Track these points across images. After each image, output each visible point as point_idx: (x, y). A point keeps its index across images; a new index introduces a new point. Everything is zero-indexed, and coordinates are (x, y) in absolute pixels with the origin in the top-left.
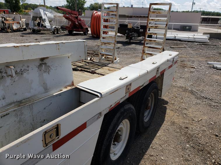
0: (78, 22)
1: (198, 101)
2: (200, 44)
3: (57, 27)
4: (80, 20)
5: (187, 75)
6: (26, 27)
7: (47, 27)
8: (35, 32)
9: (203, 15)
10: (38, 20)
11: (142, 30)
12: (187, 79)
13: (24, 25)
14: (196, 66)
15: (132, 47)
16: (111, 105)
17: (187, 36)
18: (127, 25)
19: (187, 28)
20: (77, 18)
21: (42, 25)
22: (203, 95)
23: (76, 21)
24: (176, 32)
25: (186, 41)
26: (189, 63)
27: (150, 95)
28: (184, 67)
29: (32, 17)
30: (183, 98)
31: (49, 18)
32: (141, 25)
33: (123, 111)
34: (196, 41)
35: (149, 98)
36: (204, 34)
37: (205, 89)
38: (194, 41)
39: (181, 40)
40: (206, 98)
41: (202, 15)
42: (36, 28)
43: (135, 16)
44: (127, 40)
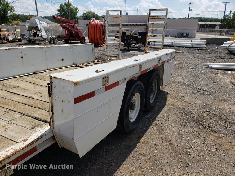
0: (75, 31)
1: (194, 92)
2: (197, 49)
3: (53, 37)
4: (77, 29)
5: (184, 74)
6: (21, 37)
7: (43, 36)
8: (30, 42)
9: (201, 22)
10: (34, 31)
11: (139, 37)
12: (185, 77)
13: (19, 35)
14: (193, 67)
15: (131, 53)
16: (131, 76)
17: (185, 42)
18: (125, 32)
19: (185, 34)
20: (73, 27)
21: (38, 35)
22: (198, 87)
23: (73, 30)
24: (173, 39)
25: (183, 47)
26: (186, 65)
27: (154, 81)
28: (182, 68)
29: (27, 28)
30: (181, 90)
31: (44, 28)
32: (138, 32)
33: (137, 84)
34: (193, 47)
35: (153, 84)
36: (202, 39)
37: (201, 83)
38: (192, 46)
39: (179, 46)
40: (201, 90)
41: (199, 22)
42: (32, 38)
43: (130, 24)
44: (125, 47)
